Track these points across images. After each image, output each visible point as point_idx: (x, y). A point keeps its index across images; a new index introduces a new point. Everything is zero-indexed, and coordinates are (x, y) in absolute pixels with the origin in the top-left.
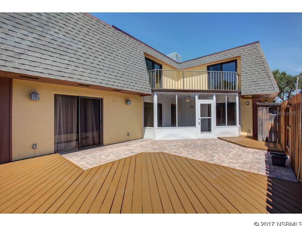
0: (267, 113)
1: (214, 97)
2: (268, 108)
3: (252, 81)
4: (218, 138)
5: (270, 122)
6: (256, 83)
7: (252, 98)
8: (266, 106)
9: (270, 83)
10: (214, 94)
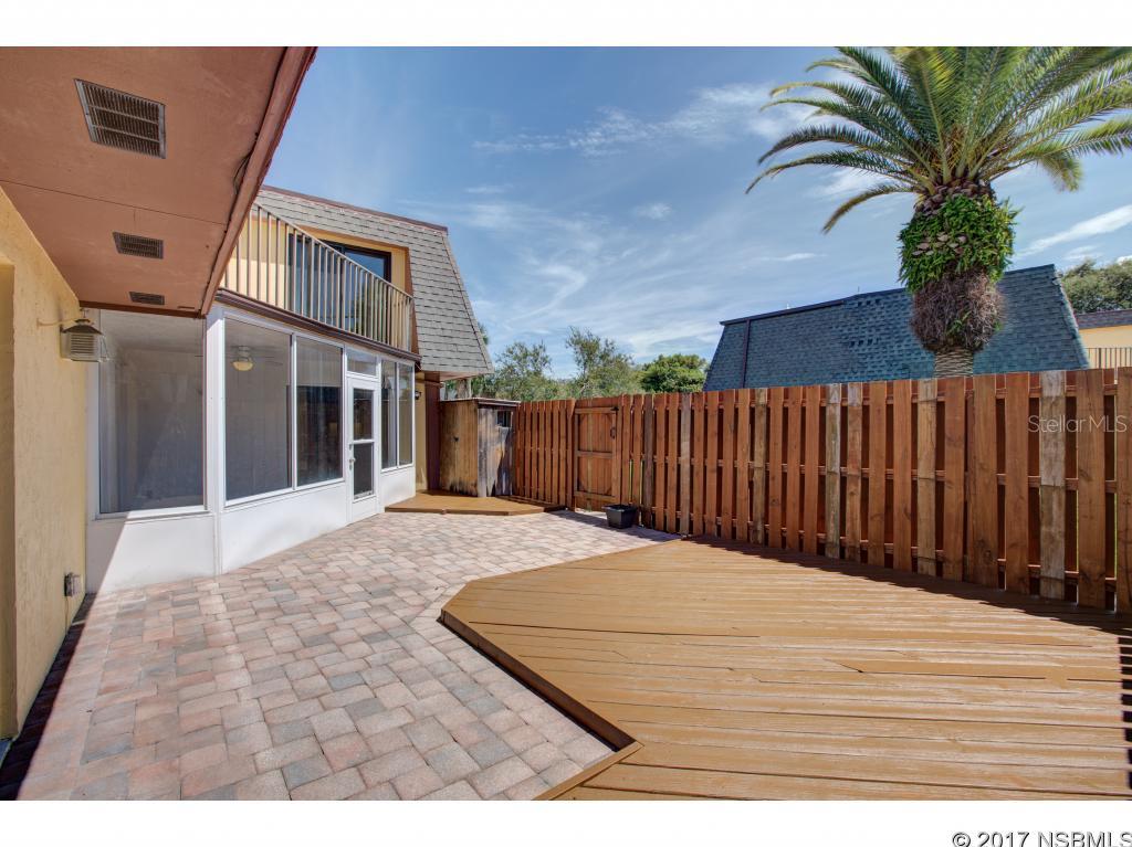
0: (494, 425)
1: (379, 367)
2: (496, 411)
3: (441, 332)
4: (388, 509)
5: (499, 446)
6: (449, 340)
7: (426, 380)
8: (493, 407)
9: (479, 350)
10: (379, 356)
